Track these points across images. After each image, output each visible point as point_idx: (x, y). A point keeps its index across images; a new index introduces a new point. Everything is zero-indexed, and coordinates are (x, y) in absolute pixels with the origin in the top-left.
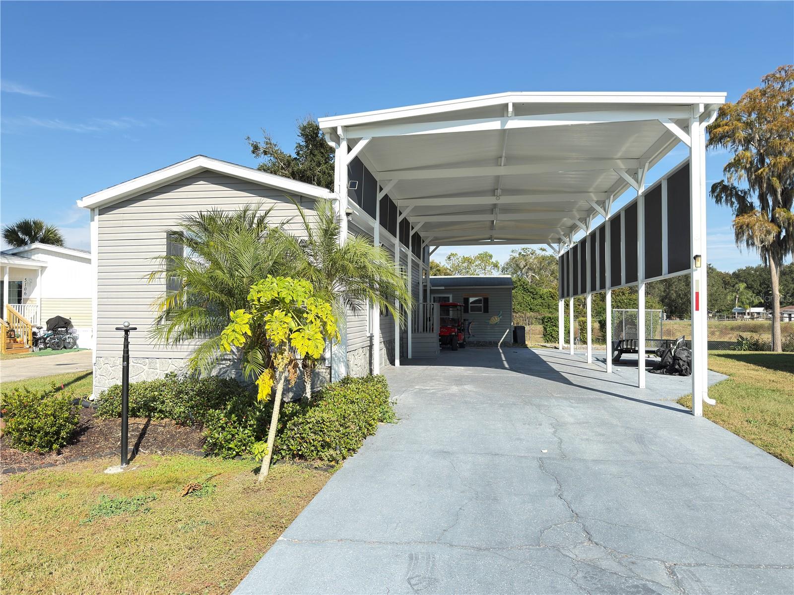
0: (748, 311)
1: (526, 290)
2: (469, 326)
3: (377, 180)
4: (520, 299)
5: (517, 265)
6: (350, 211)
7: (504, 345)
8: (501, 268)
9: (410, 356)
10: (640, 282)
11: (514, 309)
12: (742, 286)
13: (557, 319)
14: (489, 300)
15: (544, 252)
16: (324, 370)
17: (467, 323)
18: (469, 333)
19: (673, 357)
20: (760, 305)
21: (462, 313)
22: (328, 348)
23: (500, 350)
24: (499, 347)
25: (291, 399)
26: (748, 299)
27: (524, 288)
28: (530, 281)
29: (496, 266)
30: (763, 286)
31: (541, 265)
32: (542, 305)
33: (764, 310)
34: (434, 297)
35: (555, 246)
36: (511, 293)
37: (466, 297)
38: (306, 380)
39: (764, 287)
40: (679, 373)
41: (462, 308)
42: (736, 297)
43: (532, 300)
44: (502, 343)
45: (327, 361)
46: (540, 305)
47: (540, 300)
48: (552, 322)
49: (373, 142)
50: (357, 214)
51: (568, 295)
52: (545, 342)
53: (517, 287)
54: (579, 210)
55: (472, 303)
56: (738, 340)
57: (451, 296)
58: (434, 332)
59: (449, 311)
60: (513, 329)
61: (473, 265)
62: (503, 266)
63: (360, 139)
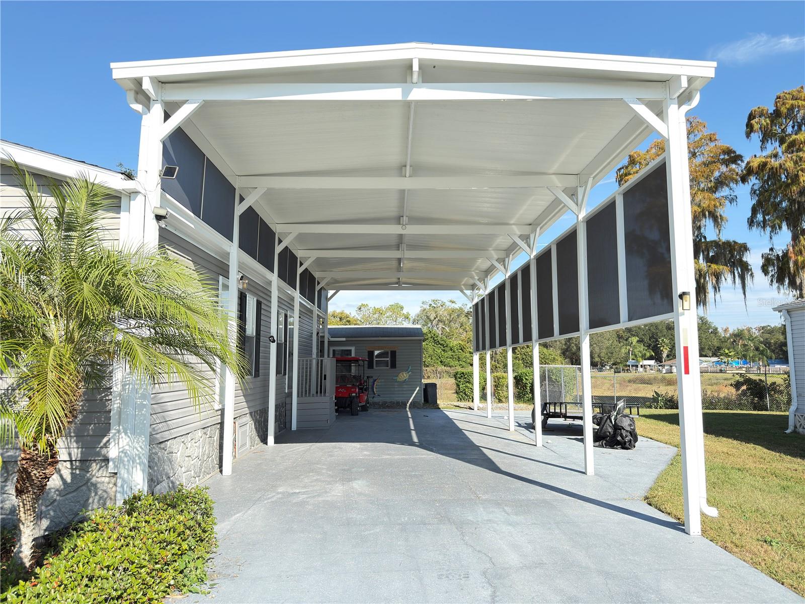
0: (641, 364)
1: (436, 342)
2: (374, 384)
3: (236, 187)
4: (430, 351)
5: (428, 317)
6: (162, 212)
7: (414, 405)
8: (412, 319)
9: (294, 427)
10: (583, 333)
11: (424, 362)
12: (634, 340)
13: (471, 374)
14: (397, 354)
15: (453, 304)
16: (107, 479)
17: (371, 380)
18: (374, 392)
19: (613, 425)
20: (651, 358)
21: (366, 368)
22: (114, 440)
23: (409, 413)
24: (408, 409)
25: (45, 530)
26: (640, 352)
27: (435, 340)
28: (440, 334)
29: (407, 317)
30: (652, 340)
31: (450, 317)
32: (452, 357)
33: (655, 363)
34: (334, 351)
35: (468, 292)
36: (421, 345)
37: (372, 350)
38: (23, 519)
39: (654, 341)
40: (622, 446)
41: (366, 363)
42: (629, 350)
43: (443, 353)
44: (411, 402)
45: (111, 464)
46: (451, 358)
47: (450, 353)
48: (465, 378)
49: (205, 108)
50: (193, 226)
51: (484, 348)
52: (458, 401)
53: (427, 339)
54: (496, 250)
55: (378, 356)
56: (653, 396)
57: (353, 349)
58: (327, 394)
59: (350, 366)
60: (423, 387)
61: (384, 316)
62: (414, 317)
63: (185, 102)
